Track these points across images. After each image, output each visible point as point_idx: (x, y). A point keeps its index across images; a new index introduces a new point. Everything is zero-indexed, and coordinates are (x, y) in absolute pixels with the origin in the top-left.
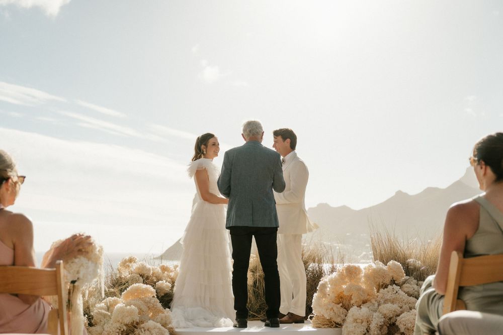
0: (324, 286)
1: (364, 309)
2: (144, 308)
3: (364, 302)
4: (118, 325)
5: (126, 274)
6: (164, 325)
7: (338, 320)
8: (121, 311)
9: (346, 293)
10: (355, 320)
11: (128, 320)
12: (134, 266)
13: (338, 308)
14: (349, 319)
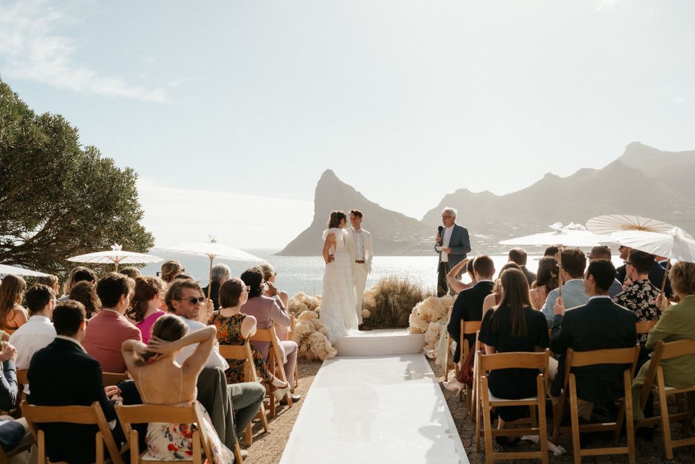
0: (416, 310)
1: (437, 324)
2: (313, 326)
3: (439, 319)
4: (298, 335)
5: (297, 303)
6: (325, 334)
7: (424, 329)
8: (300, 327)
9: (428, 314)
10: (432, 330)
11: (304, 332)
12: (304, 298)
13: (423, 322)
14: (429, 329)
